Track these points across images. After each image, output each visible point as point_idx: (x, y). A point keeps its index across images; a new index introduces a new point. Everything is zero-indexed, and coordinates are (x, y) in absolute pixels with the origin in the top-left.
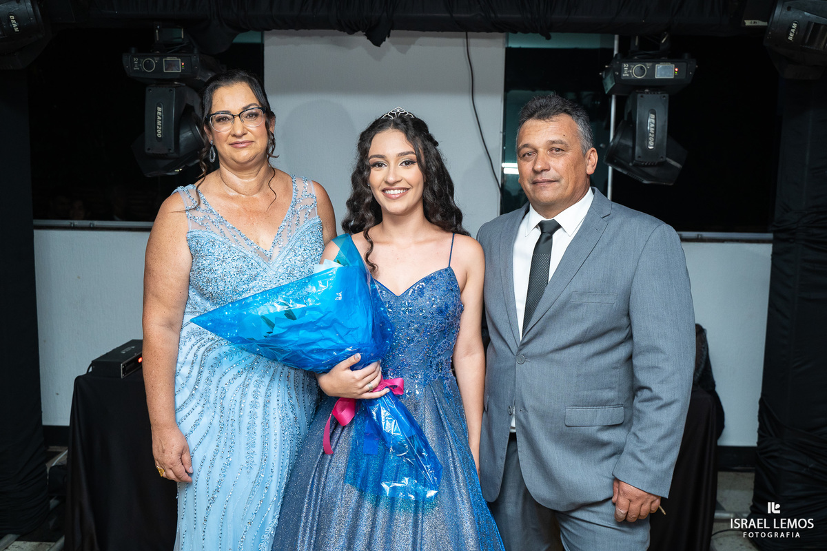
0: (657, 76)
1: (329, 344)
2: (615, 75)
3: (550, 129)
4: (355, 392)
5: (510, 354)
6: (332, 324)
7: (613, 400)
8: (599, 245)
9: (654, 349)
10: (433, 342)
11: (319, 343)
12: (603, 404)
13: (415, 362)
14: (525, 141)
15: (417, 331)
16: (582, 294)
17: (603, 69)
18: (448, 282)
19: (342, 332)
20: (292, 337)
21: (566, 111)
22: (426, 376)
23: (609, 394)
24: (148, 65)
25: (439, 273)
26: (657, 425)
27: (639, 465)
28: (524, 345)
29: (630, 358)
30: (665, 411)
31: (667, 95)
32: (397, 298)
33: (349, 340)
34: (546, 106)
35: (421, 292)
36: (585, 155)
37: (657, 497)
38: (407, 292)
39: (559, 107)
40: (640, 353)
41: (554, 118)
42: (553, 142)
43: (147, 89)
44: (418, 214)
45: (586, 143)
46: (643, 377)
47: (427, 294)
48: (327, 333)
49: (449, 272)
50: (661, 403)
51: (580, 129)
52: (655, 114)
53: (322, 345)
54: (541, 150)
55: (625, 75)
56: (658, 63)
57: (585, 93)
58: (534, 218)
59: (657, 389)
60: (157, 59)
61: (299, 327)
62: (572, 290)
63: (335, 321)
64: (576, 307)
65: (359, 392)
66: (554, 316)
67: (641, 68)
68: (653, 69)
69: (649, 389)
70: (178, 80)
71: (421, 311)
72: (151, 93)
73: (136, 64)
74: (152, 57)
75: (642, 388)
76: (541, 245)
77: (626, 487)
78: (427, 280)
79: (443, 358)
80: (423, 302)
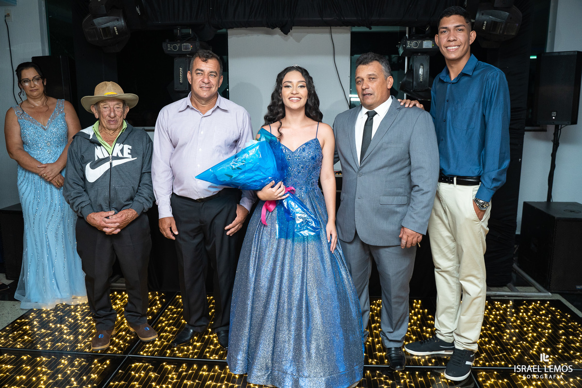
0: (424, 47)
1: (260, 177)
2: (403, 47)
3: (368, 69)
4: (274, 198)
5: (355, 173)
6: (258, 168)
7: (402, 193)
8: (396, 121)
9: (420, 168)
10: (310, 173)
11: (254, 177)
12: (398, 194)
13: (302, 182)
14: (358, 76)
15: (302, 168)
16: (387, 143)
17: (398, 44)
18: (316, 145)
19: (264, 171)
20: (242, 177)
21: (376, 60)
22: (307, 188)
23: (401, 190)
24: (175, 48)
25: (312, 141)
26: (421, 202)
27: (413, 220)
28: (361, 167)
29: (410, 173)
30: (425, 195)
31: (429, 56)
32: (293, 153)
33: (268, 174)
34: (366, 58)
35: (304, 150)
36: (386, 79)
37: (421, 234)
38: (297, 150)
39: (372, 58)
40: (414, 170)
41: (370, 64)
42: (370, 75)
43: (175, 59)
44: (303, 113)
45: (386, 74)
46: (415, 181)
47: (307, 151)
48: (257, 173)
49: (316, 140)
50: (423, 192)
51: (383, 68)
52: (423, 66)
53: (256, 178)
54: (365, 79)
55: (408, 46)
56: (424, 40)
57: (393, 56)
58: (365, 110)
59: (421, 186)
60: (179, 45)
61: (244, 172)
62: (383, 141)
63: (260, 166)
64: (385, 149)
65: (276, 197)
66: (376, 153)
67: (416, 43)
68: (422, 44)
69: (418, 186)
70: (189, 54)
71: (304, 159)
72: (177, 61)
73: (169, 48)
74: (177, 43)
75: (415, 186)
76: (368, 122)
77: (406, 230)
78: (306, 144)
79: (314, 180)
80: (304, 154)
